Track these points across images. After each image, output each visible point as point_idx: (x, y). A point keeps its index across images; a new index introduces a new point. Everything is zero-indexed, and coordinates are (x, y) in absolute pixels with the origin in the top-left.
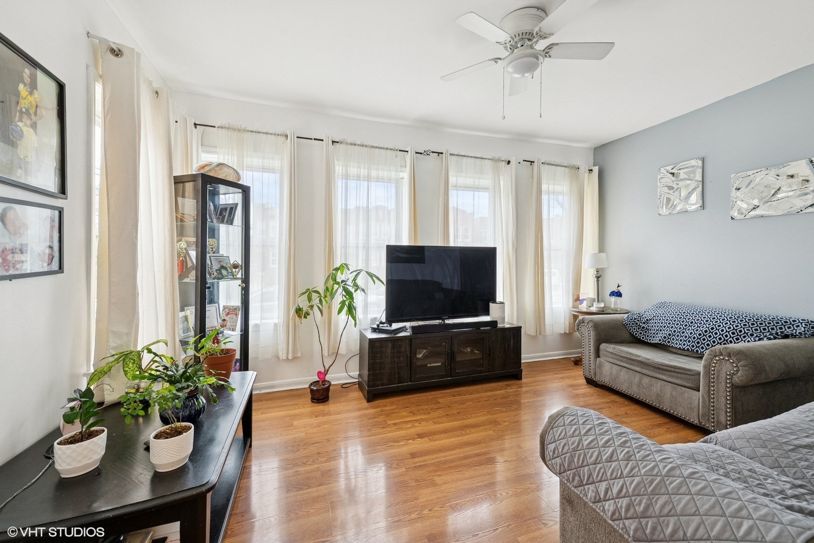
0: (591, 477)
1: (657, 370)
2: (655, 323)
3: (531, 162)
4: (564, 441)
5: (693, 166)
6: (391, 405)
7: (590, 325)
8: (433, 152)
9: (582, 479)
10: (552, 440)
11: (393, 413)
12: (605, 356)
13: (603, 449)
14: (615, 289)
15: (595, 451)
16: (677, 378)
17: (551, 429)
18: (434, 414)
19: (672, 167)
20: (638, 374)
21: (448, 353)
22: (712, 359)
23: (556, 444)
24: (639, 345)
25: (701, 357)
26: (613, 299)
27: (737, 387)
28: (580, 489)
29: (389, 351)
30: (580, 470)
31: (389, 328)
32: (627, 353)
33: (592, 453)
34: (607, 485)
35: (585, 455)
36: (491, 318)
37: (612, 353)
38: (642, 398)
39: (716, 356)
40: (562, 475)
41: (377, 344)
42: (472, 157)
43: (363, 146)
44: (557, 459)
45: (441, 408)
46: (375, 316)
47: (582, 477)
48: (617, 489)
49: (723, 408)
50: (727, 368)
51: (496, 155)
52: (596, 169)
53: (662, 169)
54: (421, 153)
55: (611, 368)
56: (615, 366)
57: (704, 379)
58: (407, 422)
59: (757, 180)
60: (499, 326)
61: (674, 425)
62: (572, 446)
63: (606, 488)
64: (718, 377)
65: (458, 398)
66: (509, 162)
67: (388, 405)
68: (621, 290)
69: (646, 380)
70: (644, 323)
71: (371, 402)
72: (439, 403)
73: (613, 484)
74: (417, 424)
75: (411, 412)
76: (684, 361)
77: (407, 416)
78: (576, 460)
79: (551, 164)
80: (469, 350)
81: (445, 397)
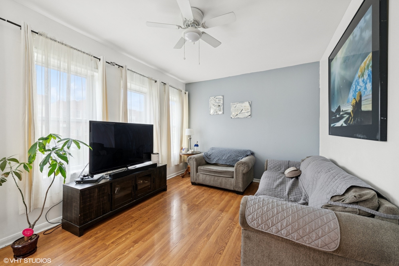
0: (273, 223)
1: (220, 173)
2: (213, 156)
3: (164, 84)
4: (256, 212)
5: (220, 98)
6: (101, 230)
7: (194, 159)
8: (116, 65)
9: (269, 226)
10: (250, 214)
11: (106, 236)
12: (200, 171)
13: (272, 210)
14: (196, 143)
15: (270, 212)
16: (227, 175)
17: (247, 209)
18: (135, 225)
19: (214, 97)
20: (213, 176)
21: (134, 186)
22: (237, 166)
23: (252, 215)
24: (208, 165)
25: (234, 166)
26: (196, 147)
27: (244, 174)
28: (269, 230)
29: (96, 194)
30: (267, 222)
31: (91, 179)
32: (209, 169)
33: (270, 213)
34: (280, 224)
35: (267, 215)
36: (152, 163)
37: (203, 170)
38: (215, 185)
39: (239, 165)
40: (258, 227)
41: (87, 192)
42: (139, 74)
43: (63, 44)
44: (254, 221)
45: (137, 220)
46: (74, 172)
47: (268, 225)
48: (286, 224)
49: (240, 182)
50: (242, 168)
51: (151, 76)
52: (187, 93)
53: (211, 97)
54: (109, 63)
55: (203, 176)
56: (204, 175)
57: (235, 173)
58: (121, 238)
59: (237, 106)
60: (158, 165)
61: (225, 192)
62: (260, 213)
63: (281, 225)
64: (239, 172)
65: (143, 211)
66: (156, 81)
67: (99, 232)
68: (198, 144)
69: (216, 178)
70: (209, 156)
71: (83, 235)
72: (133, 217)
73: (283, 222)
74: (128, 236)
75: (119, 230)
76: (225, 168)
77: (118, 234)
78: (264, 218)
79: (172, 87)
80: (141, 182)
81: (135, 212)
